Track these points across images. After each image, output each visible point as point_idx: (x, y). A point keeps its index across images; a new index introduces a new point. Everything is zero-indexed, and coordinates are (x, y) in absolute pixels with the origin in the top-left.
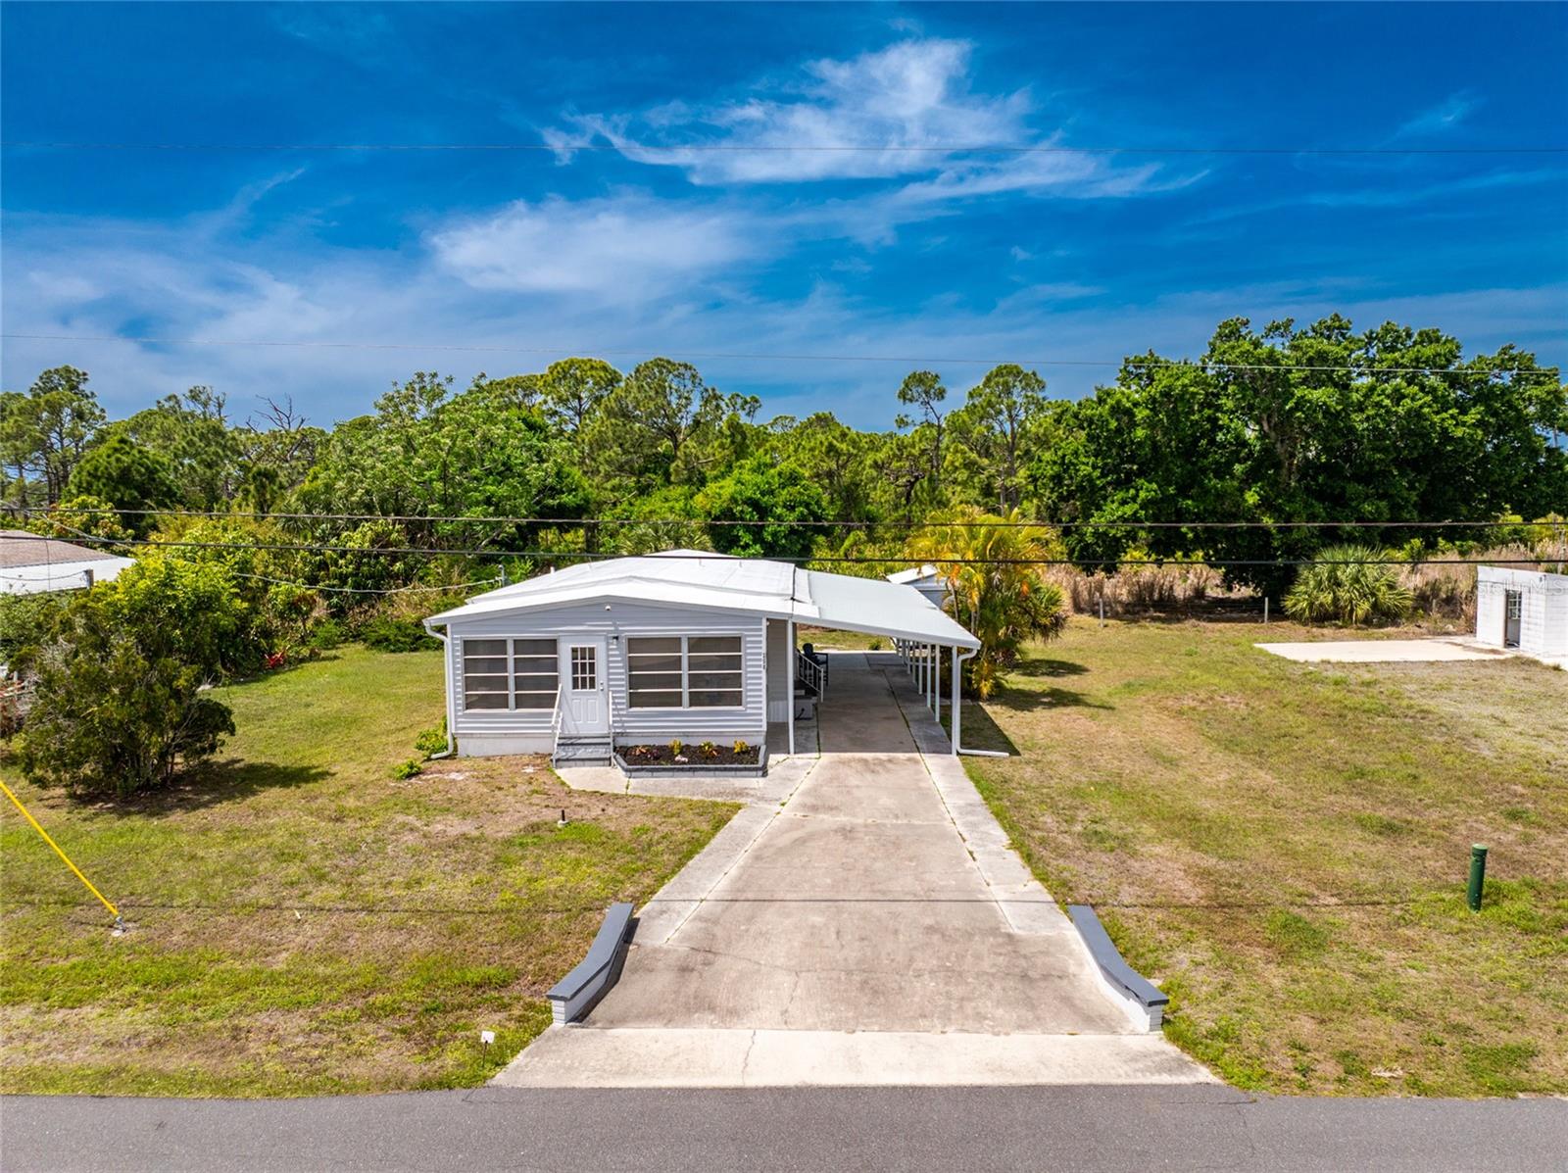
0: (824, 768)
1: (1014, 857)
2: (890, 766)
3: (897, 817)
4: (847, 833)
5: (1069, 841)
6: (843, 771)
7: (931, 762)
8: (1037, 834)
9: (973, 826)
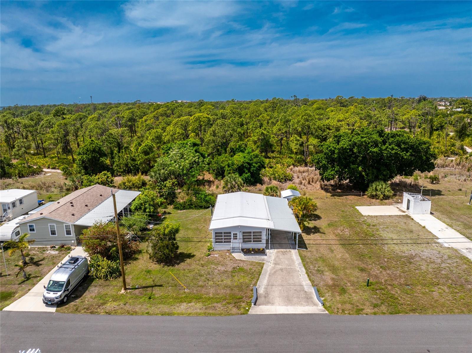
0: (276, 253)
1: (306, 275)
2: (286, 253)
3: (289, 266)
4: (281, 270)
5: (314, 271)
6: (279, 254)
7: (293, 251)
8: (310, 270)
9: (300, 268)
